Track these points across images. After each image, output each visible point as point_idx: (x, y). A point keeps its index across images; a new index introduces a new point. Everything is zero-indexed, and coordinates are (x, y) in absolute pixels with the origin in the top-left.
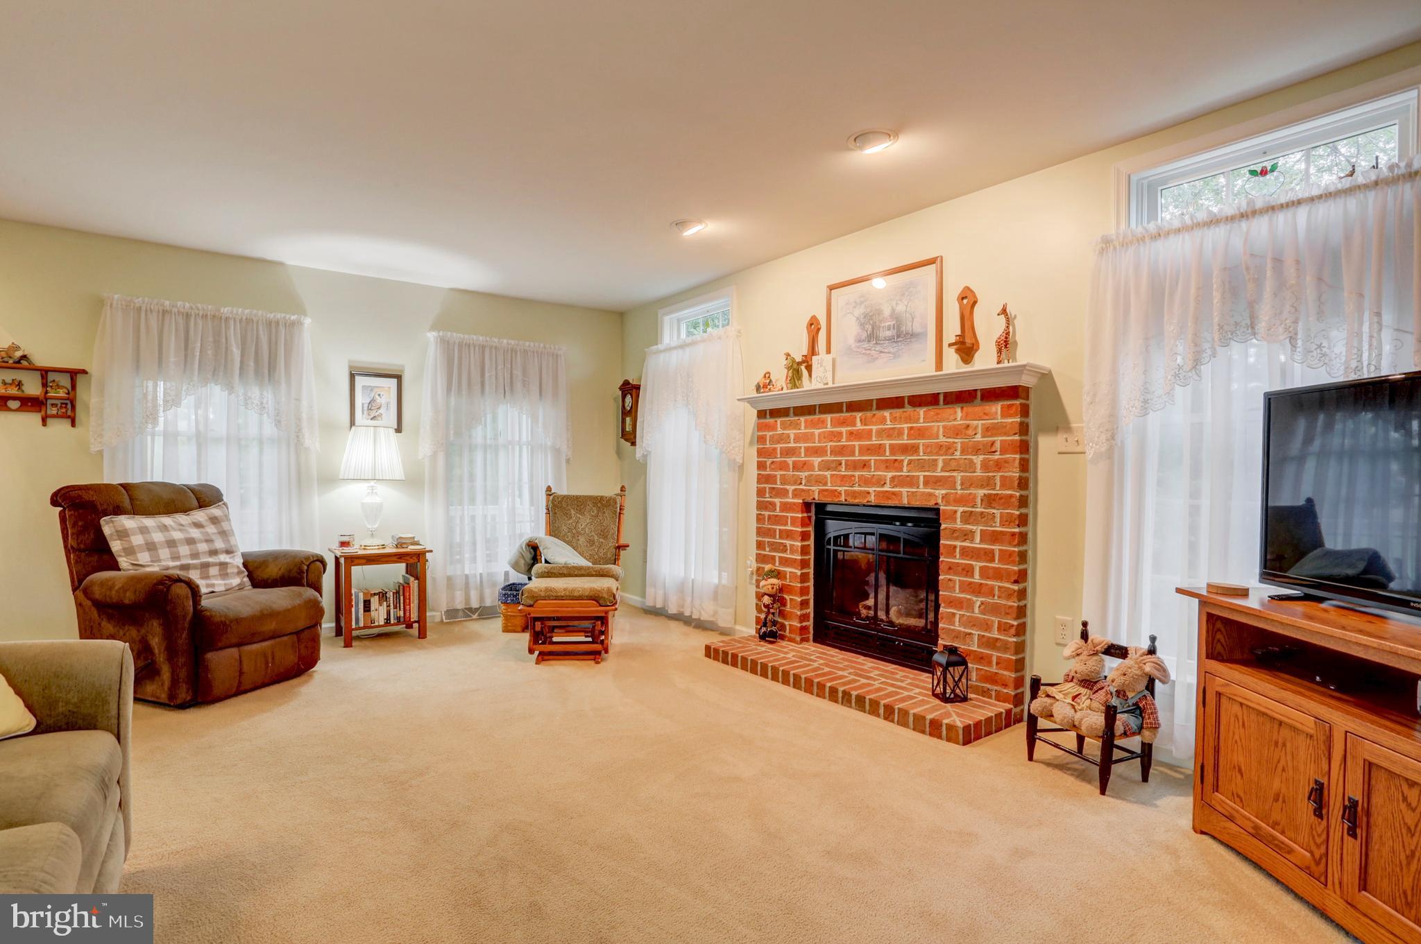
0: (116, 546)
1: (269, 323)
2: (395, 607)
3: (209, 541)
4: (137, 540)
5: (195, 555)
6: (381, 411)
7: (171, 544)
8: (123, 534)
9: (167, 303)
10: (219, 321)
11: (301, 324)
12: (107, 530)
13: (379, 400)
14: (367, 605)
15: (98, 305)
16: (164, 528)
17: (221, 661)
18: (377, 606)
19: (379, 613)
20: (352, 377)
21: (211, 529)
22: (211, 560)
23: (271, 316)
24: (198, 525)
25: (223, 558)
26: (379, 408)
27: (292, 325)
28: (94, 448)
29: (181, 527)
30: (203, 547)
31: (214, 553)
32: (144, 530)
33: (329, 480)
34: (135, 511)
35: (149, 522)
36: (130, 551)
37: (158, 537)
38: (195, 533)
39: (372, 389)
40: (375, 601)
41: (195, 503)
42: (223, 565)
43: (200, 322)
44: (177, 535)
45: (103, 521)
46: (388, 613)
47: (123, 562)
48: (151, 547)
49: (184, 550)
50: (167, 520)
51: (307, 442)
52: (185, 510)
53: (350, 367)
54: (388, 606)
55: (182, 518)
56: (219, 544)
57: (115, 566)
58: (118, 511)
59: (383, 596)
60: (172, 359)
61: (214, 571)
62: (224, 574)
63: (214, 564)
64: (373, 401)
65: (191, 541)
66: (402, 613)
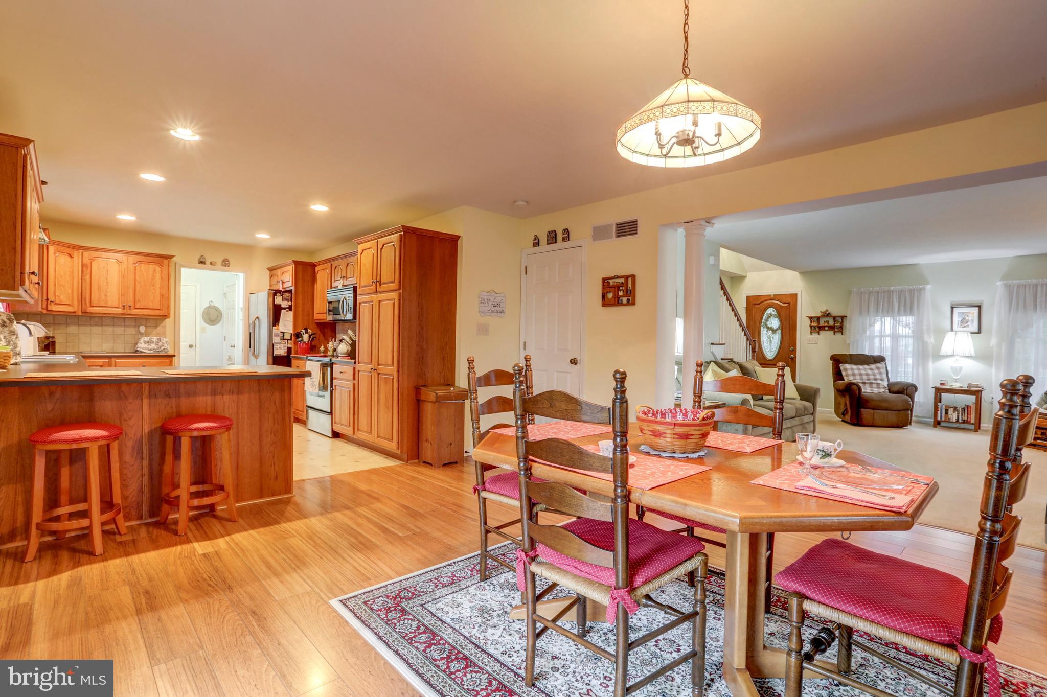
0: (844, 373)
1: (910, 291)
2: (962, 415)
3: (874, 375)
4: (850, 372)
5: (869, 379)
6: (968, 324)
7: (861, 375)
8: (846, 370)
9: (871, 289)
10: (890, 293)
11: (924, 289)
12: (842, 368)
13: (967, 318)
14: (947, 411)
15: (850, 292)
16: (859, 369)
17: (866, 413)
18: (952, 413)
19: (953, 416)
20: (952, 308)
21: (876, 371)
22: (874, 382)
23: (911, 287)
24: (871, 369)
25: (879, 382)
26: (967, 322)
27: (920, 291)
28: (848, 342)
29: (865, 370)
30: (872, 377)
31: (876, 379)
32: (852, 369)
33: (938, 356)
34: (851, 363)
35: (854, 367)
36: (847, 375)
37: (856, 372)
38: (870, 372)
39: (963, 313)
40: (951, 411)
41: (873, 362)
42: (878, 384)
43: (883, 294)
44: (863, 372)
45: (840, 365)
46: (958, 417)
47: (845, 378)
48: (854, 375)
49: (865, 377)
50: (861, 367)
51: (926, 338)
52: (868, 364)
53: (951, 304)
54: (958, 414)
55: (866, 367)
56: (878, 377)
57: (843, 380)
58: (846, 362)
59: (955, 409)
60: (872, 310)
61: (874, 386)
62: (878, 388)
63: (875, 383)
64: (964, 319)
65: (867, 375)
66: (966, 419)
